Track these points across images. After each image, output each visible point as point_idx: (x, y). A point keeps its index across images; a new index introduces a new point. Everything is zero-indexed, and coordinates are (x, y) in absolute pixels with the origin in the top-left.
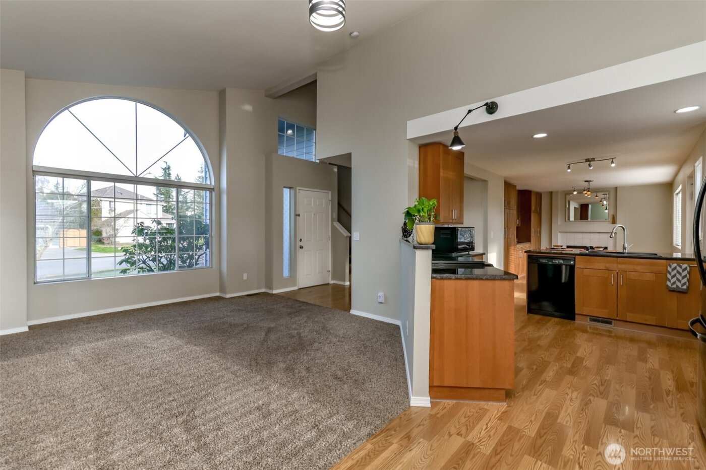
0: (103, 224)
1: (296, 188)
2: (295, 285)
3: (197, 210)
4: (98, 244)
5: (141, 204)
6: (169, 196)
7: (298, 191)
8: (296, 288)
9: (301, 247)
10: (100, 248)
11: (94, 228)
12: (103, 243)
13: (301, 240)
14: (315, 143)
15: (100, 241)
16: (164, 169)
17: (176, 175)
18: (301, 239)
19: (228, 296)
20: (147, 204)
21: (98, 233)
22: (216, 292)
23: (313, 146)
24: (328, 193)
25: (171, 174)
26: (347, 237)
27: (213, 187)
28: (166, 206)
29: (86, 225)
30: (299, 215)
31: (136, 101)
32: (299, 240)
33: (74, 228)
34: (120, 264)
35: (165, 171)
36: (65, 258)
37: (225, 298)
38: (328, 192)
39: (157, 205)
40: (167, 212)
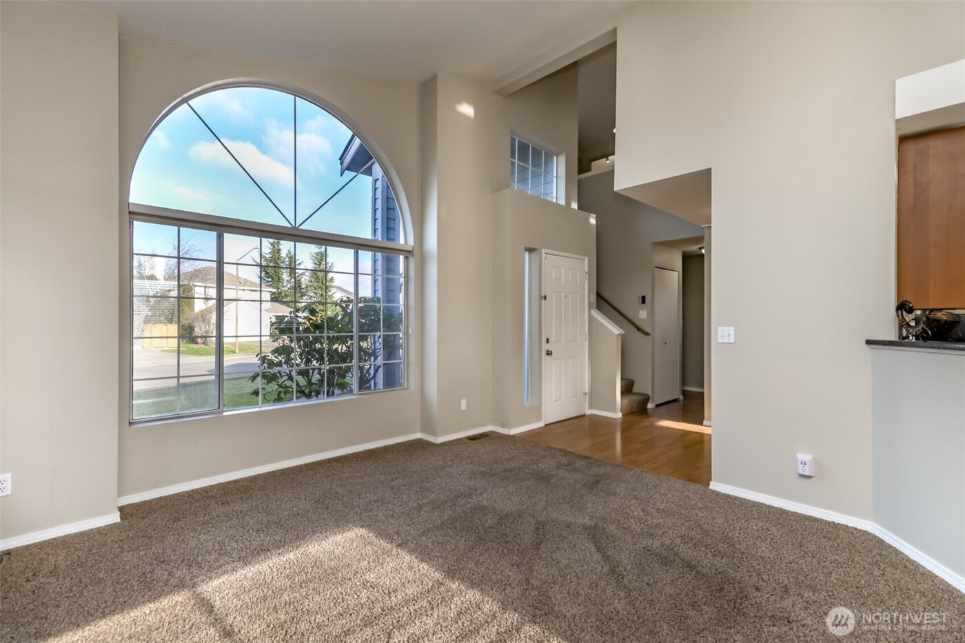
0: (196, 319)
1: (541, 251)
2: (539, 419)
3: (314, 297)
4: (189, 343)
5: (244, 290)
6: (279, 279)
7: (544, 256)
8: (540, 424)
9: (549, 353)
10: (193, 349)
11: (184, 322)
12: (196, 343)
13: (548, 341)
14: (557, 177)
15: (193, 340)
16: (272, 244)
17: (287, 252)
18: (548, 339)
19: (440, 440)
20: (251, 290)
21: (191, 329)
22: (415, 432)
23: (552, 182)
24: (584, 260)
25: (282, 250)
26: (618, 335)
27: (411, 249)
28: (274, 293)
29: (175, 319)
30: (545, 297)
31: (297, 93)
32: (546, 340)
33: (161, 322)
34: (252, 381)
35: (274, 247)
36: (181, 375)
37: (436, 444)
38: (583, 257)
39: (261, 291)
40: (276, 301)
